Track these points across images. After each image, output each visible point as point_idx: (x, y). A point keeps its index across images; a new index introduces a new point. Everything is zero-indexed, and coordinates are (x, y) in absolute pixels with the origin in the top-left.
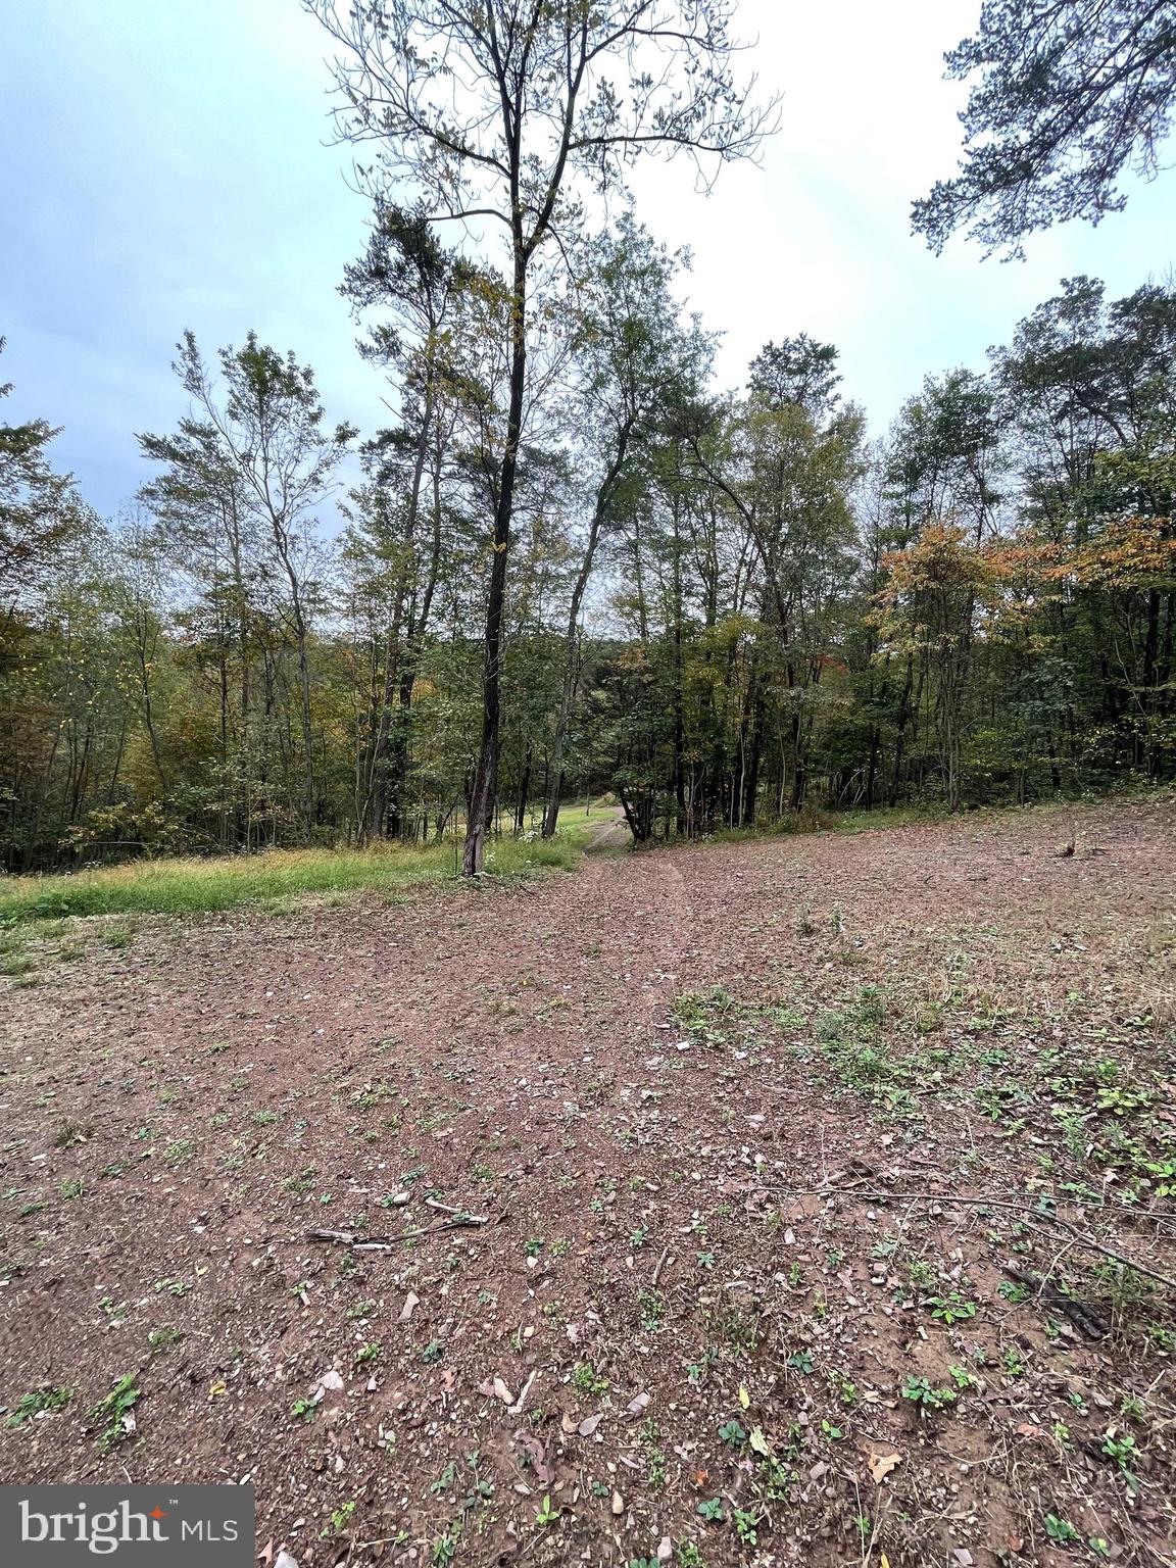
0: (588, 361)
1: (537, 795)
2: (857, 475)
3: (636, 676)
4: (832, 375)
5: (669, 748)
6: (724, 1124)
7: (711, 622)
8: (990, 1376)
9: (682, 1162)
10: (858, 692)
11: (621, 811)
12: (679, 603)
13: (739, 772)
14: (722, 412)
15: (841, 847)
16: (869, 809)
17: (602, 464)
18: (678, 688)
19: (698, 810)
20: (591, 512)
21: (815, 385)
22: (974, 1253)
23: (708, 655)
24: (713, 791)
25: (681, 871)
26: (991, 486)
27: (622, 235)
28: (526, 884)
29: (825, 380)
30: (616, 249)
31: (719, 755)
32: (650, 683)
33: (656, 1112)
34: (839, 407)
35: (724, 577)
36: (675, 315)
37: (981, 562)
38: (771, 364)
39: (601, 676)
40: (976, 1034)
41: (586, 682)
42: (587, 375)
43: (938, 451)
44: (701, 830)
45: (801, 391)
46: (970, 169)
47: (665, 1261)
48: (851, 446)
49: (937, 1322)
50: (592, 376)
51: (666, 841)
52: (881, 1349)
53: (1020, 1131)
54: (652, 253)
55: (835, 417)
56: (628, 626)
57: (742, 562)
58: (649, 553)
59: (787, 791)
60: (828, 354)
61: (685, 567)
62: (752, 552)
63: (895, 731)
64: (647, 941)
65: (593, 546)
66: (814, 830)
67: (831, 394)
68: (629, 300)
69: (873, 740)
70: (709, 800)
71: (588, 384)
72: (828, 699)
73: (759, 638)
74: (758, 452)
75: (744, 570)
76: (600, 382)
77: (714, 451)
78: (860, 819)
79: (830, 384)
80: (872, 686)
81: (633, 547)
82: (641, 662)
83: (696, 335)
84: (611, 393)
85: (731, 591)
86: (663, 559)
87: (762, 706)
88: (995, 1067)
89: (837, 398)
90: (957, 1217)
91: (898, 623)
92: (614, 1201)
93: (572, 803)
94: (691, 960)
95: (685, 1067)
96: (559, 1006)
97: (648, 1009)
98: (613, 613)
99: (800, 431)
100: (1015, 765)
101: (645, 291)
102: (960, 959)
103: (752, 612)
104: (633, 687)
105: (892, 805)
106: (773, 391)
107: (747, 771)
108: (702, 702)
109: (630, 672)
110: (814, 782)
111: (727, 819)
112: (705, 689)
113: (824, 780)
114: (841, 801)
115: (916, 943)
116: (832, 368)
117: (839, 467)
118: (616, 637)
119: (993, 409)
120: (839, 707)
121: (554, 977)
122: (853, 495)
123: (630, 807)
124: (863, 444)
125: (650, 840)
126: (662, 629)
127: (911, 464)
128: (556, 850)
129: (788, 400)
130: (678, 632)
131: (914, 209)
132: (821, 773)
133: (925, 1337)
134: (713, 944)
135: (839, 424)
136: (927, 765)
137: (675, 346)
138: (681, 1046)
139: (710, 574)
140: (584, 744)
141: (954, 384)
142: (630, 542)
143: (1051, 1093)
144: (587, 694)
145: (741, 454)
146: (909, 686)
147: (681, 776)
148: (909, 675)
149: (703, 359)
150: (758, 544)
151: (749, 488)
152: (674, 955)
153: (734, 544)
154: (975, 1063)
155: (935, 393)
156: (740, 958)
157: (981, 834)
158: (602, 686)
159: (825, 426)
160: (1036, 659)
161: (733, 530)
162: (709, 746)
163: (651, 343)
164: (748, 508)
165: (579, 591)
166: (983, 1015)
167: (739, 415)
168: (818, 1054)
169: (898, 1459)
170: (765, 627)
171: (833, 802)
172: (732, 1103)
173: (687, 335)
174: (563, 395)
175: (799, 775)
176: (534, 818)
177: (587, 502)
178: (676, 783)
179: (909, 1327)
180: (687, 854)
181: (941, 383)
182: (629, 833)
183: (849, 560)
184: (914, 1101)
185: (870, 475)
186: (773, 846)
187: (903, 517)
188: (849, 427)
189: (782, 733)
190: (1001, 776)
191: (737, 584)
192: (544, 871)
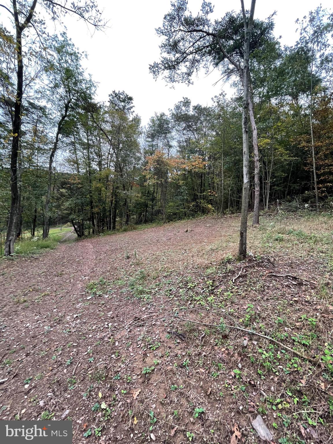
0: (51, 77)
1: (39, 224)
2: (140, 134)
3: (75, 185)
4: (132, 105)
5: (88, 208)
6: (100, 318)
7: (100, 170)
8: (162, 359)
9: (86, 333)
10: (142, 193)
11: (73, 228)
12: (90, 163)
13: (110, 215)
14: (100, 107)
15: (138, 234)
16: (146, 224)
17: (59, 114)
18: (90, 189)
19: (98, 226)
20: (56, 129)
21: (127, 107)
22: (161, 330)
23: (100, 180)
24: (103, 220)
25: (93, 245)
26: (171, 143)
27: (63, 39)
28: (34, 256)
29: (130, 106)
30: (61, 43)
31: (104, 209)
32: (81, 188)
33: (79, 320)
34: (134, 114)
35: (104, 157)
36: (83, 72)
37: (169, 162)
38: (115, 97)
39: (63, 184)
40: (166, 277)
41: (58, 186)
42: (52, 82)
43: (158, 132)
44: (99, 232)
45: (124, 107)
46: (162, 62)
47: (78, 366)
48: (138, 126)
49: (152, 351)
50: (53, 82)
51: (89, 236)
52: (138, 364)
53: (173, 298)
54: (74, 49)
55: (133, 117)
56: (72, 169)
57: (109, 153)
58: (79, 146)
59: (125, 220)
60: (131, 99)
61: (91, 153)
62: (112, 151)
63: (151, 203)
64: (79, 268)
65: (57, 141)
66: (132, 230)
67: (132, 110)
68: (66, 62)
69: (147, 206)
70: (102, 223)
71: (52, 85)
72: (134, 194)
73: (115, 176)
74: (112, 122)
75: (109, 156)
76: (56, 86)
77: (99, 118)
78: (143, 226)
79: (131, 107)
80: (145, 191)
81: (73, 143)
82: (77, 181)
83: (90, 81)
84: (61, 90)
85: (106, 161)
86: (84, 149)
87: (116, 196)
88: (169, 284)
89: (134, 112)
90: (158, 323)
91: (150, 175)
92: (61, 354)
93: (55, 226)
94: (94, 272)
95: (89, 304)
96: (45, 295)
97: (78, 289)
98: (67, 164)
99: (124, 119)
100: (177, 211)
101: (72, 61)
102: (164, 259)
103: (112, 168)
104: (75, 188)
105: (151, 222)
106: (116, 105)
107: (113, 214)
108: (99, 194)
109: (74, 184)
110: (132, 217)
111: (108, 228)
112: (99, 190)
113: (135, 216)
114: (139, 222)
115: (154, 257)
116: (132, 103)
117: (135, 131)
118: (69, 172)
119: (170, 124)
120: (138, 197)
121: (44, 286)
122: (138, 139)
123: (76, 227)
124: (141, 126)
125: (83, 237)
126: (84, 171)
127: (152, 134)
128: (48, 243)
129: (120, 109)
130: (90, 172)
131: (149, 66)
132: (134, 215)
133: (149, 356)
134: (101, 266)
135: (134, 119)
136: (159, 212)
137: (83, 82)
138: (88, 298)
139: (99, 155)
140: (58, 207)
141: (161, 116)
142: (72, 142)
143: (180, 287)
144: (58, 190)
145: (107, 121)
146: (154, 192)
147: (93, 216)
148: (154, 189)
149: (93, 89)
150: (113, 149)
151: (110, 132)
152: (88, 271)
153: (106, 148)
154: (165, 284)
155: (157, 117)
156: (109, 268)
157: (170, 228)
158: (63, 188)
159: (131, 119)
160: (180, 186)
161: (106, 143)
162: (101, 207)
163: (75, 78)
164: (110, 138)
165: (52, 155)
166: (168, 272)
167: (106, 109)
168: (128, 291)
169: (140, 390)
170: (116, 173)
171: (137, 222)
172: (103, 311)
173: (88, 80)
174: (42, 87)
175: (127, 215)
176: (39, 233)
177: (54, 125)
178: (91, 219)
179: (145, 355)
180: (95, 240)
181: (159, 115)
182: (76, 235)
183: (139, 157)
184: (151, 297)
185: (143, 135)
186: (121, 235)
187: (151, 148)
188: (137, 121)
189: (122, 203)
190: (175, 214)
191: (108, 159)
192: (42, 251)
